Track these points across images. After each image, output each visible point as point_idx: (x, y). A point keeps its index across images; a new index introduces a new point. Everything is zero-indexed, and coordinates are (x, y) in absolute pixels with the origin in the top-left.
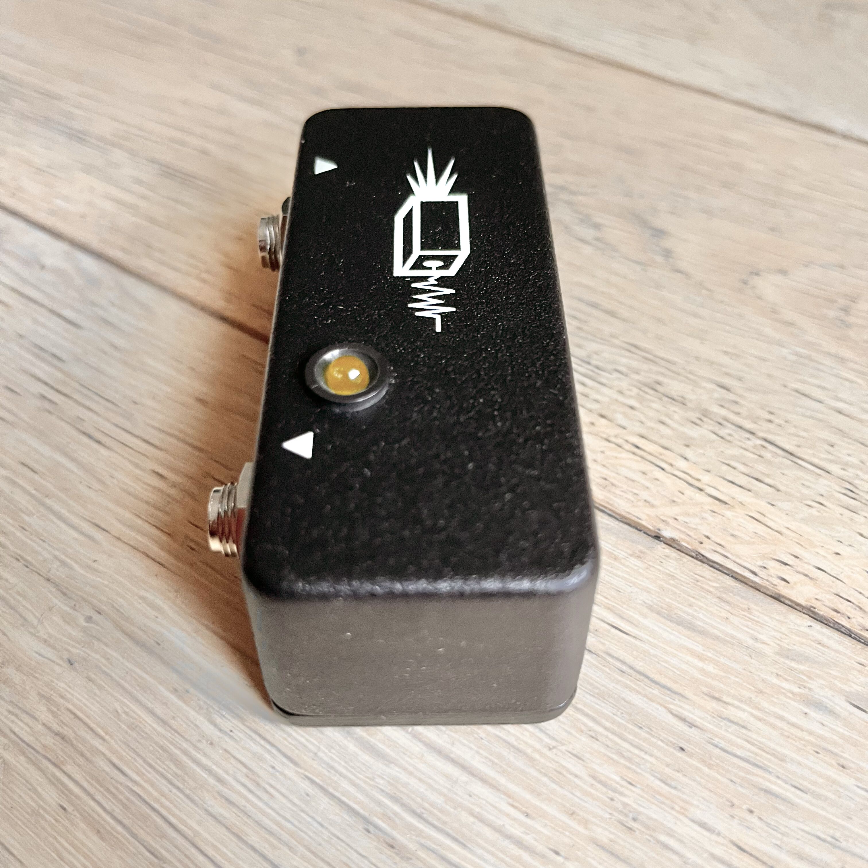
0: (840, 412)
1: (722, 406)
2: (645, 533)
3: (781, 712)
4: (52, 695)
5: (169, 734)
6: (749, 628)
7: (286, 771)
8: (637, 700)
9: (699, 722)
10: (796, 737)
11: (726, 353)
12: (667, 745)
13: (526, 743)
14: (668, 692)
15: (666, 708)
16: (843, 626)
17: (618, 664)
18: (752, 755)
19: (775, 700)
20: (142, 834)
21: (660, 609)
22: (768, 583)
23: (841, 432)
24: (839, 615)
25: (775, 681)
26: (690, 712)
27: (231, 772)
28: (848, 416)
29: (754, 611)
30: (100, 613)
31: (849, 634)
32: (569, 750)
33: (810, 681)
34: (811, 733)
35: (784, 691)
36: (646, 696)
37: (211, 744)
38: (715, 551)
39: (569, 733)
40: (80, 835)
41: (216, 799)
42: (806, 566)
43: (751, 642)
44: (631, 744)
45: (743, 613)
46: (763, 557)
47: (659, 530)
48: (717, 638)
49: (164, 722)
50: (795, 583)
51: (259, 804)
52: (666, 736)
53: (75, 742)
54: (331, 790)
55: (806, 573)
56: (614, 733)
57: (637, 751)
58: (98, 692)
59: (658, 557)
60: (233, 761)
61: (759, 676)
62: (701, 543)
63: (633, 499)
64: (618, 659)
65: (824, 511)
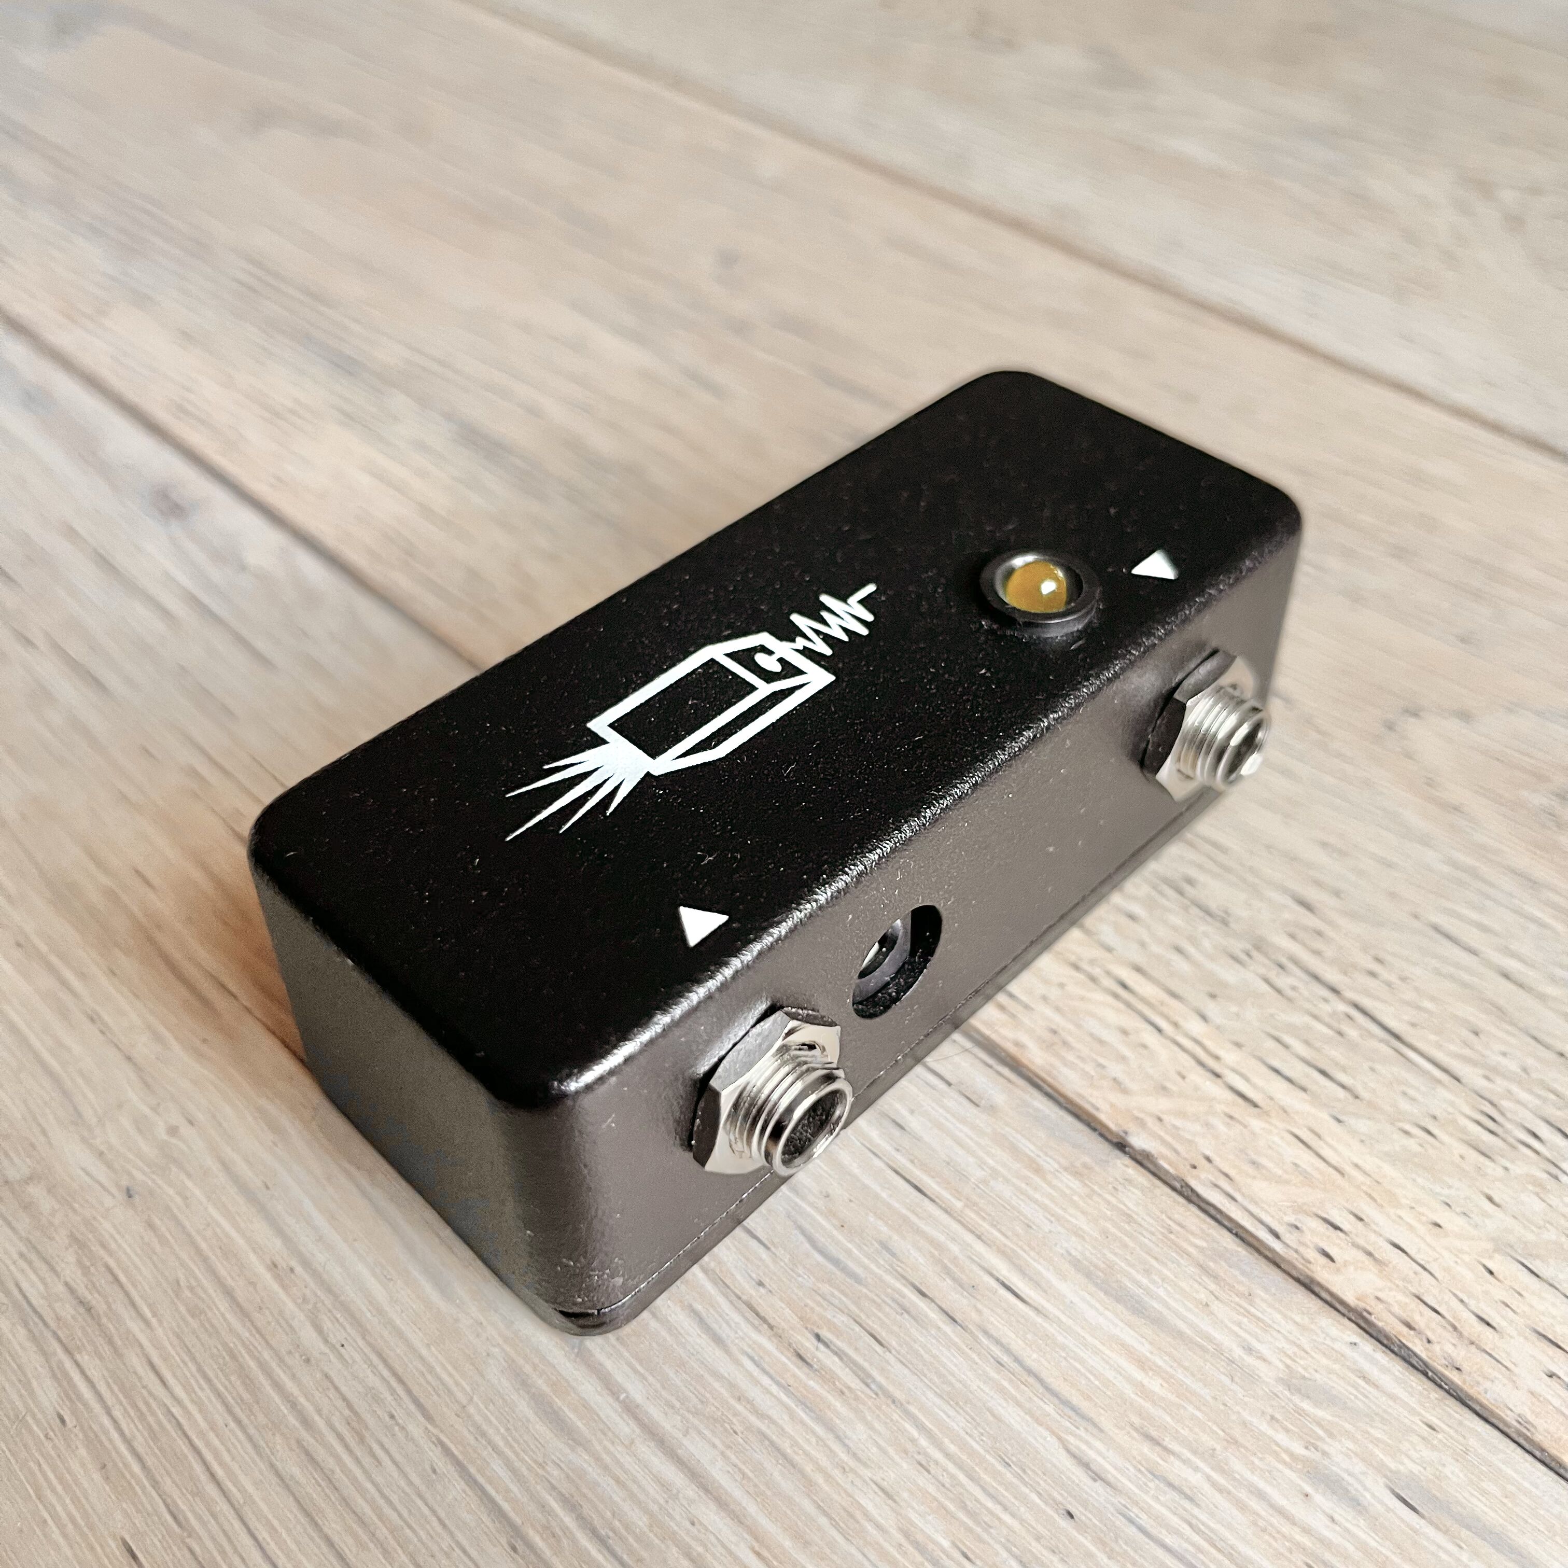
0: (1506, 976)
1: (1293, 936)
2: (1102, 1135)
3: (1261, 1485)
4: (89, 1240)
5: (247, 1334)
6: (1241, 1328)
7: (411, 1428)
8: (1013, 1416)
9: (1111, 1472)
10: (1278, 1532)
11: (1324, 845)
12: (1046, 1503)
13: (806, 1454)
14: (1071, 1413)
15: (1060, 1439)
16: (1415, 1355)
17: (997, 1351)
18: (1191, 1548)
19: (1257, 1461)
20: (168, 1485)
21: (1092, 1268)
22: (1295, 1255)
23: (1499, 1012)
24: (1412, 1332)
25: (1264, 1427)
26: (1100, 1453)
27: (325, 1411)
28: (1521, 986)
29: (1257, 1301)
30: (191, 1123)
31: (1424, 1370)
32: (875, 1478)
33: (1327, 1439)
34: (1306, 1530)
35: (1277, 1449)
36: (1029, 1412)
37: (308, 1361)
38: (1216, 1186)
39: (885, 1452)
40: (75, 1466)
41: (291, 1449)
42: (1373, 1237)
43: (1238, 1352)
44: (984, 1489)
45: (1237, 1299)
46: (1300, 1209)
47: (1126, 1133)
48: (1180, 1335)
49: (243, 1313)
50: (1346, 1264)
51: (358, 1473)
52: (1047, 1488)
53: (104, 1320)
54: (472, 1470)
55: (1370, 1249)
56: (960, 1466)
57: (990, 1504)
58: (158, 1248)
59: (1111, 1179)
60: (332, 1393)
61: (1239, 1413)
62: (1195, 1167)
63: (1093, 1073)
64: (998, 1342)
65: (1432, 1145)
